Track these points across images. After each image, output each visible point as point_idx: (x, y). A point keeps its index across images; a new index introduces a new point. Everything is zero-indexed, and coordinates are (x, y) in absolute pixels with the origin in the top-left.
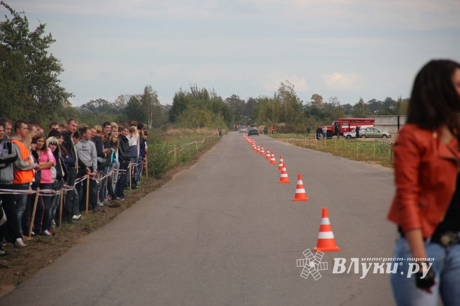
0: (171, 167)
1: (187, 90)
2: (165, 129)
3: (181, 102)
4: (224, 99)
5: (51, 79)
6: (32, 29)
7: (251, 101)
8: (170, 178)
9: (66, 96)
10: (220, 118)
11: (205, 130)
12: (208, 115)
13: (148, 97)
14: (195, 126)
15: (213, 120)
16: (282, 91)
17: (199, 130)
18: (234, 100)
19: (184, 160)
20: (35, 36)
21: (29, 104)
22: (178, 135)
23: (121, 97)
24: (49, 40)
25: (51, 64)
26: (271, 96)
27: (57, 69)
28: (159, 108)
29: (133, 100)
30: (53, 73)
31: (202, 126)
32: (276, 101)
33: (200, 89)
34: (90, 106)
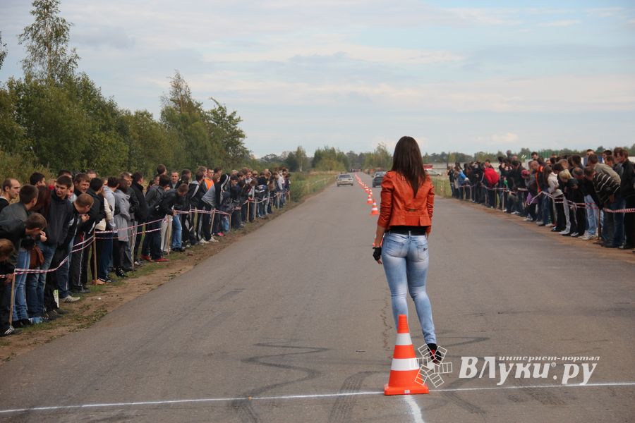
0: (304, 195)
1: (322, 148)
2: (309, 171)
3: (319, 156)
4: (345, 153)
5: (238, 143)
6: (228, 114)
7: (362, 155)
8: (304, 201)
9: (248, 152)
10: (342, 165)
11: (332, 172)
12: (335, 163)
13: (299, 153)
14: (327, 170)
15: (338, 166)
16: (379, 149)
17: (329, 172)
18: (351, 154)
19: (314, 190)
20: (230, 118)
21: (227, 157)
22: (317, 175)
23: (285, 153)
24: (239, 120)
25: (239, 134)
26: (373, 152)
27: (243, 136)
28: (306, 159)
29: (291, 154)
30: (240, 139)
31: (331, 170)
32: (376, 154)
33: (330, 147)
34: (266, 158)
